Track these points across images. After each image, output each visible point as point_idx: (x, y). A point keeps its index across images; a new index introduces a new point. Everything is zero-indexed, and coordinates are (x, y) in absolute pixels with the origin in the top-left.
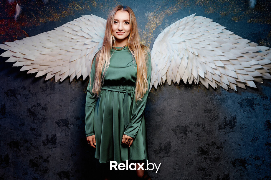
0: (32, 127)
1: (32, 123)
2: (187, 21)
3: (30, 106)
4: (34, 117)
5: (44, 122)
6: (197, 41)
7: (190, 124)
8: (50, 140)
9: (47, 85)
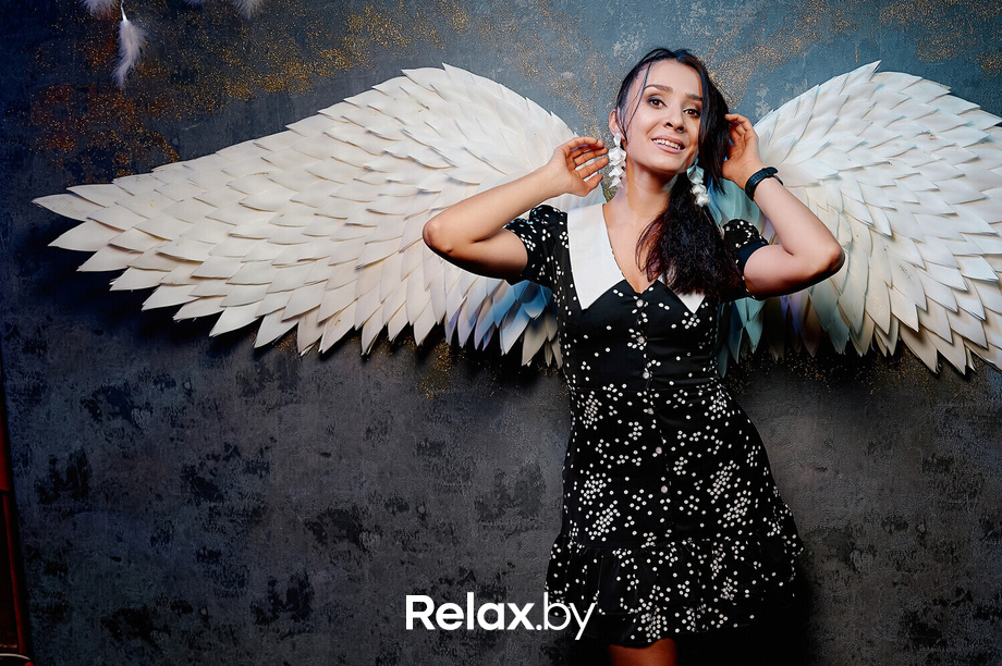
0: (204, 548)
1: (206, 530)
2: (845, 93)
3: (192, 459)
4: (212, 504)
5: (257, 523)
6: (884, 176)
7: (865, 520)
8: (285, 601)
9: (263, 368)
